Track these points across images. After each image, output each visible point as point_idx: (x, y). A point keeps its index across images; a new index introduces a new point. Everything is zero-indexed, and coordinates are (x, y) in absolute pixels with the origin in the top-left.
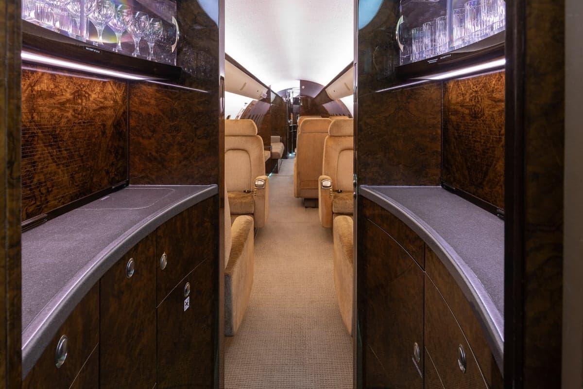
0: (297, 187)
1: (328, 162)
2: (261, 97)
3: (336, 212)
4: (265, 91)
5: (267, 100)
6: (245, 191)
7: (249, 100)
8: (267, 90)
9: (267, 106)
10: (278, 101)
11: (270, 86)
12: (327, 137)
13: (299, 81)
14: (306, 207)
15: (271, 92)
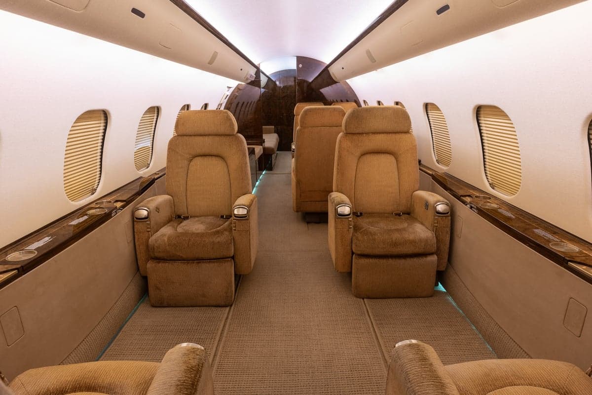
0: (297, 199)
1: (341, 172)
2: (247, 79)
3: (359, 252)
4: (253, 71)
5: (256, 83)
6: (222, 217)
7: (234, 84)
8: (256, 69)
9: (258, 92)
10: (271, 86)
11: (259, 64)
12: (341, 134)
13: (296, 57)
14: (308, 223)
15: (261, 74)
